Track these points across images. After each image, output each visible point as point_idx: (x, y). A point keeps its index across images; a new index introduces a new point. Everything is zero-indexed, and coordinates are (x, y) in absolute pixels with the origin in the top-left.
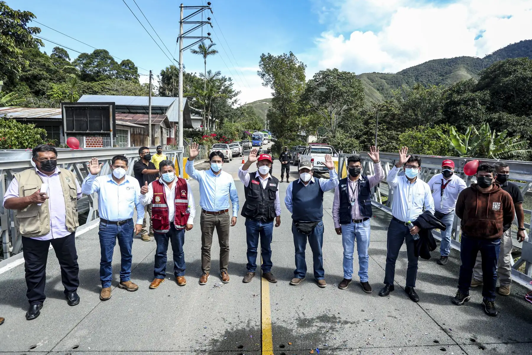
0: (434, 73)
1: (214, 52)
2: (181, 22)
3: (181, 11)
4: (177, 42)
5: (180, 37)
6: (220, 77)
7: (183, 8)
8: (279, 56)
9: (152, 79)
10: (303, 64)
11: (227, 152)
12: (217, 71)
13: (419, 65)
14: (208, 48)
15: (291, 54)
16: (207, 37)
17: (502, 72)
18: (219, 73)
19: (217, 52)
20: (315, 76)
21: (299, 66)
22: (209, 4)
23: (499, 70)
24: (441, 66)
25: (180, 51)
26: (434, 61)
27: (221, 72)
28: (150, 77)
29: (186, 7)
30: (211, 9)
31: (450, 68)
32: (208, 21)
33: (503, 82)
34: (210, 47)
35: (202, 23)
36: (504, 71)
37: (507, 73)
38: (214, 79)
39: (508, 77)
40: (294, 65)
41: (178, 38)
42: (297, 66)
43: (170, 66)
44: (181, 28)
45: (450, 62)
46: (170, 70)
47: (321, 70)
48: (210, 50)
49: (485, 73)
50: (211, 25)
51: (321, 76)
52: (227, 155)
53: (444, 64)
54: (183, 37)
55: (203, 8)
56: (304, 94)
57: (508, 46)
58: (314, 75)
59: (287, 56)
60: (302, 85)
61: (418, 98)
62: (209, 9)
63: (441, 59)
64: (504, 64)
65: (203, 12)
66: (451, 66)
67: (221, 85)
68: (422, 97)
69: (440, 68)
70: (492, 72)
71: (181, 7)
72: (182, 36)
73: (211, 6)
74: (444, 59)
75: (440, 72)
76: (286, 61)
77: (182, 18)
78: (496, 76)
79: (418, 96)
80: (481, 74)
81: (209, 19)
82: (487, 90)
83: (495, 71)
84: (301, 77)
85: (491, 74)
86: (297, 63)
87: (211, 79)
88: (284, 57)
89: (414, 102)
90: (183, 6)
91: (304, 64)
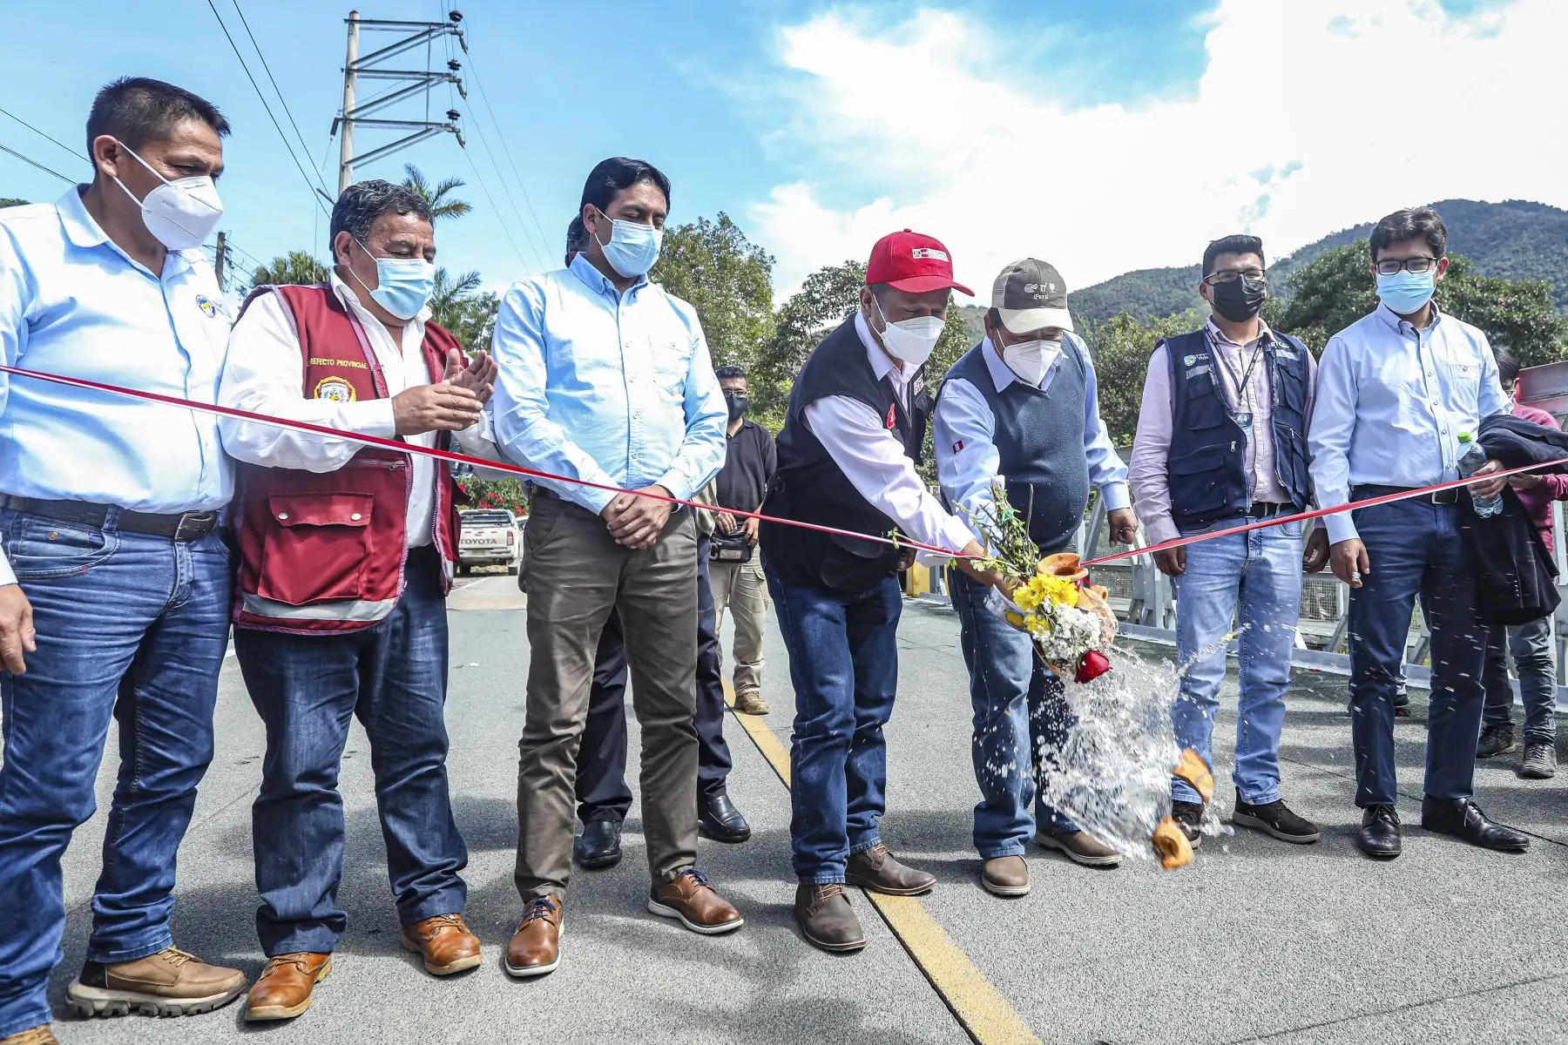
0: (1144, 309)
1: (457, 208)
2: (349, 72)
3: (350, 33)
4: (333, 132)
5: (343, 122)
6: (477, 292)
7: (357, 26)
8: (684, 225)
9: (225, 264)
10: (761, 253)
11: (510, 534)
12: (466, 271)
13: (1098, 287)
14: (434, 194)
15: (725, 222)
16: (447, 125)
17: (1350, 275)
18: (472, 280)
19: (468, 208)
20: (809, 283)
21: (752, 259)
22: (455, 16)
23: (1342, 269)
24: (1160, 290)
25: (343, 168)
26: (1140, 274)
27: (479, 277)
28: (219, 257)
29: (371, 22)
30: (460, 35)
31: (1185, 293)
32: (451, 71)
33: (1357, 302)
34: (443, 192)
35: (427, 78)
36: (1354, 272)
37: (1363, 278)
38: (457, 299)
39: (1367, 289)
40: (735, 254)
41: (336, 121)
42: (745, 257)
43: (291, 254)
44: (350, 90)
45: (1183, 278)
46: (290, 270)
47: (828, 265)
48: (444, 201)
49: (1304, 278)
50: (460, 88)
51: (828, 285)
52: (511, 548)
53: (1168, 282)
54: (357, 120)
55: (431, 29)
56: (775, 343)
57: (1327, 237)
58: (806, 279)
59: (711, 228)
60: (763, 321)
61: (1130, 353)
62: (455, 33)
63: (1158, 270)
64: (1351, 254)
65: (433, 41)
66: (1186, 289)
67: (478, 323)
68: (1141, 348)
69: (1159, 294)
70: (1324, 278)
71: (351, 22)
72: (353, 116)
73: (461, 26)
74: (1167, 270)
75: (1158, 305)
76: (707, 242)
77: (354, 58)
78: (1338, 287)
79: (1129, 345)
80: (1295, 283)
81: (454, 65)
82: (1317, 325)
83: (1330, 274)
84: (758, 294)
85: (1323, 281)
86: (744, 250)
87: (446, 299)
88: (699, 231)
89: (1119, 364)
90: (357, 17)
91: (767, 255)
